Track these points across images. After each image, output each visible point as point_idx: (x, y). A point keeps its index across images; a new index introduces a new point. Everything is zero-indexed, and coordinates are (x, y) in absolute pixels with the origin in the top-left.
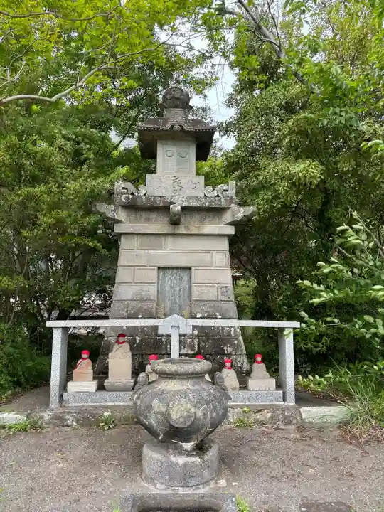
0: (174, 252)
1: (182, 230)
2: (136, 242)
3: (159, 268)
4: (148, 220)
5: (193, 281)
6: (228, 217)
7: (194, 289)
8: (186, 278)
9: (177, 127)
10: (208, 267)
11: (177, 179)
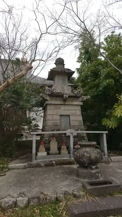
0: (64, 110)
1: (67, 103)
2: (52, 107)
3: (60, 115)
4: (56, 100)
5: (71, 119)
6: (80, 99)
7: (71, 122)
8: (68, 118)
9: (63, 71)
10: (75, 115)
11: (62, 87)
